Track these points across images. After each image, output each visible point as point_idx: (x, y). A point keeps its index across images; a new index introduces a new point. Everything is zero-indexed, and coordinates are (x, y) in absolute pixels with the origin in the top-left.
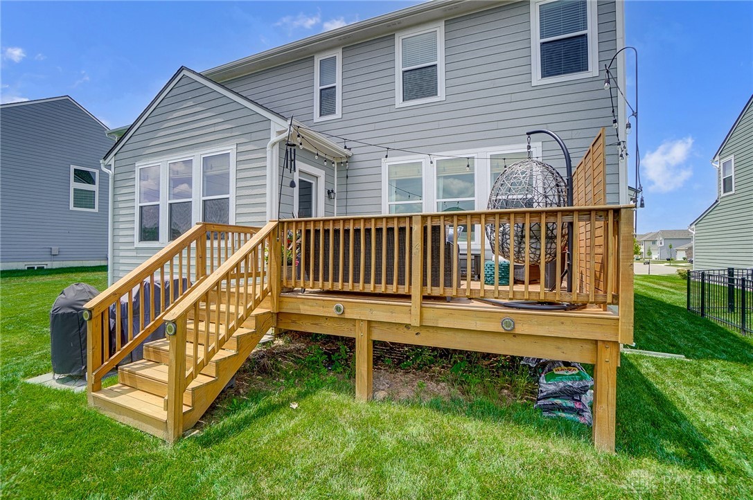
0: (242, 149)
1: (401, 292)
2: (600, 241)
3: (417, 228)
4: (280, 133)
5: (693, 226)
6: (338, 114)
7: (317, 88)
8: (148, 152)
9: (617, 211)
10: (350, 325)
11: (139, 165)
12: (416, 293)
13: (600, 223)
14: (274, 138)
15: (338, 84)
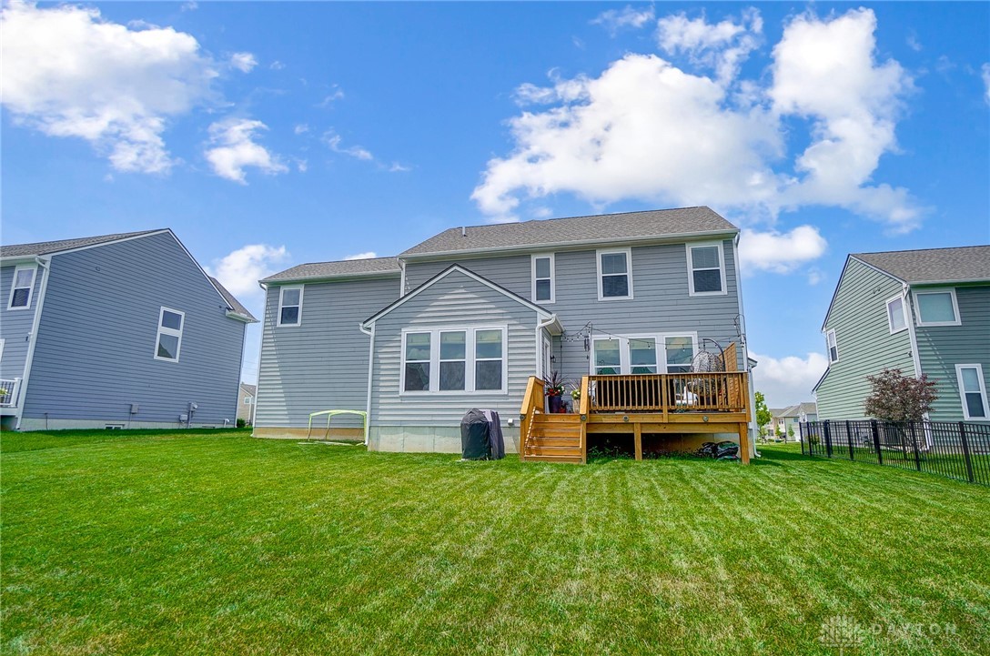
0: (511, 328)
1: (657, 408)
2: (737, 386)
3: (664, 380)
4: (543, 321)
5: (815, 392)
6: (553, 300)
7: (534, 279)
8: (415, 321)
9: (742, 374)
10: (630, 426)
11: (405, 331)
12: (665, 408)
13: (736, 379)
14: (540, 324)
15: (552, 278)
